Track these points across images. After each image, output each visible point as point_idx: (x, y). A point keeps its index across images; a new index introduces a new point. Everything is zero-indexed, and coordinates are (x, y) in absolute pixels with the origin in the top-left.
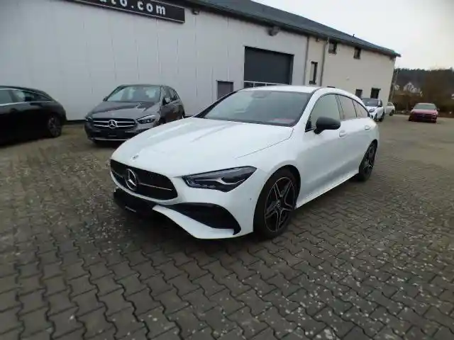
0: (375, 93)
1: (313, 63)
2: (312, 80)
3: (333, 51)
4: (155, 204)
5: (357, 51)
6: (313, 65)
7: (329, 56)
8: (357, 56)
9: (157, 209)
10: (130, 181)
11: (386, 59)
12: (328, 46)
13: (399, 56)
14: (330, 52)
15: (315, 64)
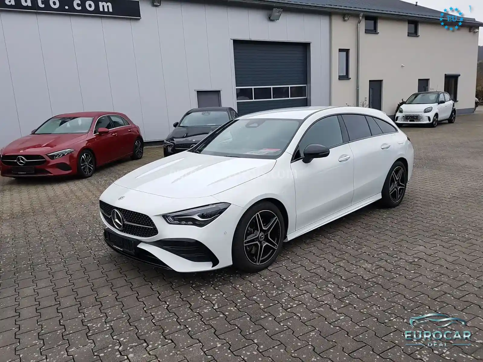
1: (340, 50)
2: (343, 73)
3: (373, 30)
4: (140, 242)
5: (412, 26)
6: (343, 54)
7: (367, 39)
8: (414, 33)
9: (141, 246)
10: (117, 220)
12: (364, 26)
14: (367, 31)
15: (348, 51)
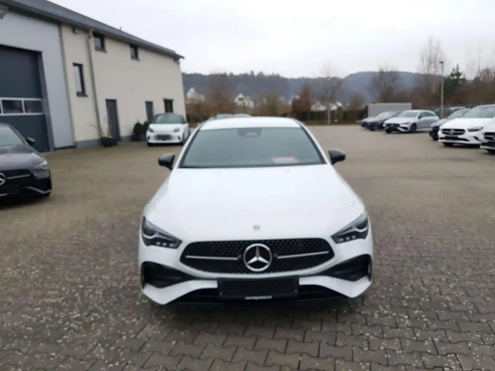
0: (169, 104)
1: (75, 64)
2: (80, 90)
3: (102, 48)
5: (133, 50)
6: (77, 68)
7: (97, 56)
8: (135, 56)
9: (304, 282)
11: (169, 62)
12: (93, 42)
13: (183, 57)
14: (97, 49)
15: (80, 66)
